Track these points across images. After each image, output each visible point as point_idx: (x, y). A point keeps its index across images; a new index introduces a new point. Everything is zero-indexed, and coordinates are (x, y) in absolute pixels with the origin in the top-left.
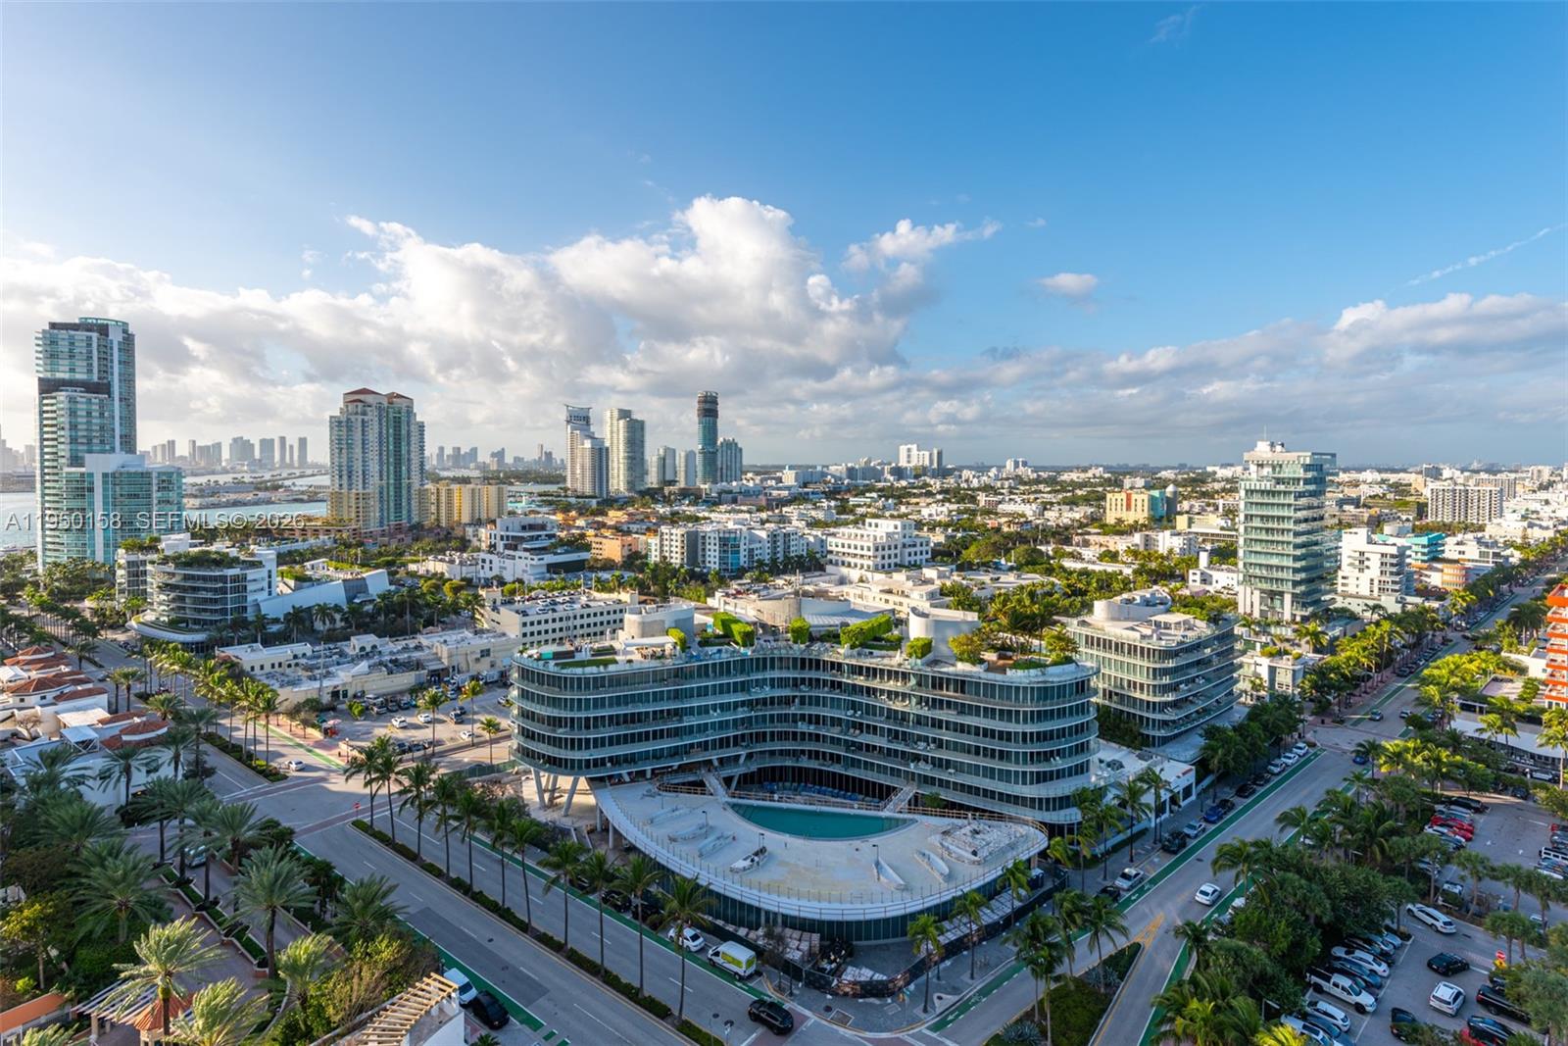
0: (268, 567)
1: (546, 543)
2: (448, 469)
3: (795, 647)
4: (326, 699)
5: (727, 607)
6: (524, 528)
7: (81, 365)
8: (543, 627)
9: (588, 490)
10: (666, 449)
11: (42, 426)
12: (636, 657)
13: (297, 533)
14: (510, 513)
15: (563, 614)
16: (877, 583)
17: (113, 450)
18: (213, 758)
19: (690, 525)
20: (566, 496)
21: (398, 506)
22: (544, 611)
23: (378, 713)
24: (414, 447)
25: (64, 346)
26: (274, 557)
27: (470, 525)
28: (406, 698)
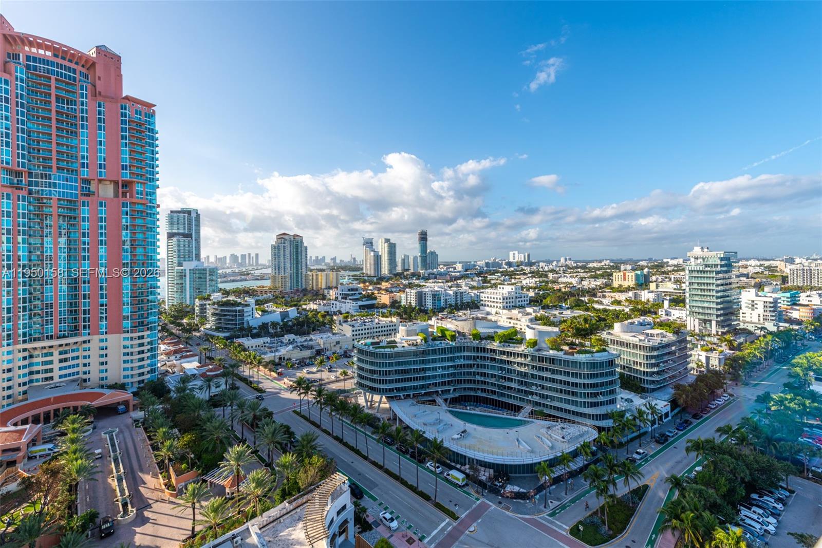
0: (252, 307)
1: (358, 297)
2: (315, 265)
3: (474, 342)
4: (277, 360)
5: (438, 325)
6: (349, 290)
7: (181, 226)
8: (361, 332)
9: (372, 274)
10: (405, 256)
11: (168, 251)
12: (406, 345)
13: (259, 293)
14: (342, 284)
15: (369, 327)
16: (505, 315)
17: (192, 260)
18: (239, 383)
19: (418, 288)
20: (364, 276)
21: (297, 281)
22: (361, 325)
23: (297, 367)
24: (303, 257)
25: (175, 220)
26: (254, 302)
27: (326, 289)
28: (308, 361)
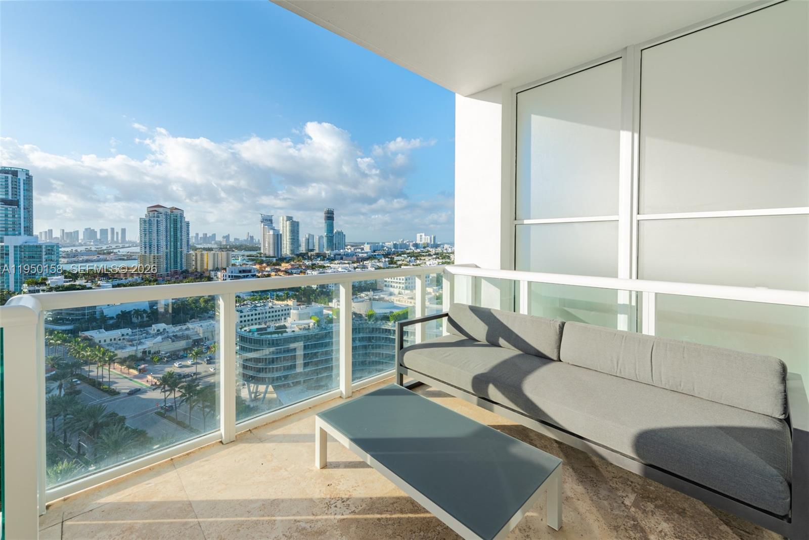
2: (201, 244)
3: (370, 323)
4: (140, 355)
6: (240, 272)
7: (1, 191)
8: (250, 318)
9: (272, 254)
12: (296, 329)
13: (122, 275)
14: (233, 265)
15: (260, 312)
16: (406, 295)
17: (20, 234)
18: (80, 385)
19: (321, 270)
20: (261, 257)
21: (176, 262)
22: (251, 310)
23: (167, 361)
24: (184, 234)
26: (111, 286)
27: (213, 270)
28: (182, 353)
